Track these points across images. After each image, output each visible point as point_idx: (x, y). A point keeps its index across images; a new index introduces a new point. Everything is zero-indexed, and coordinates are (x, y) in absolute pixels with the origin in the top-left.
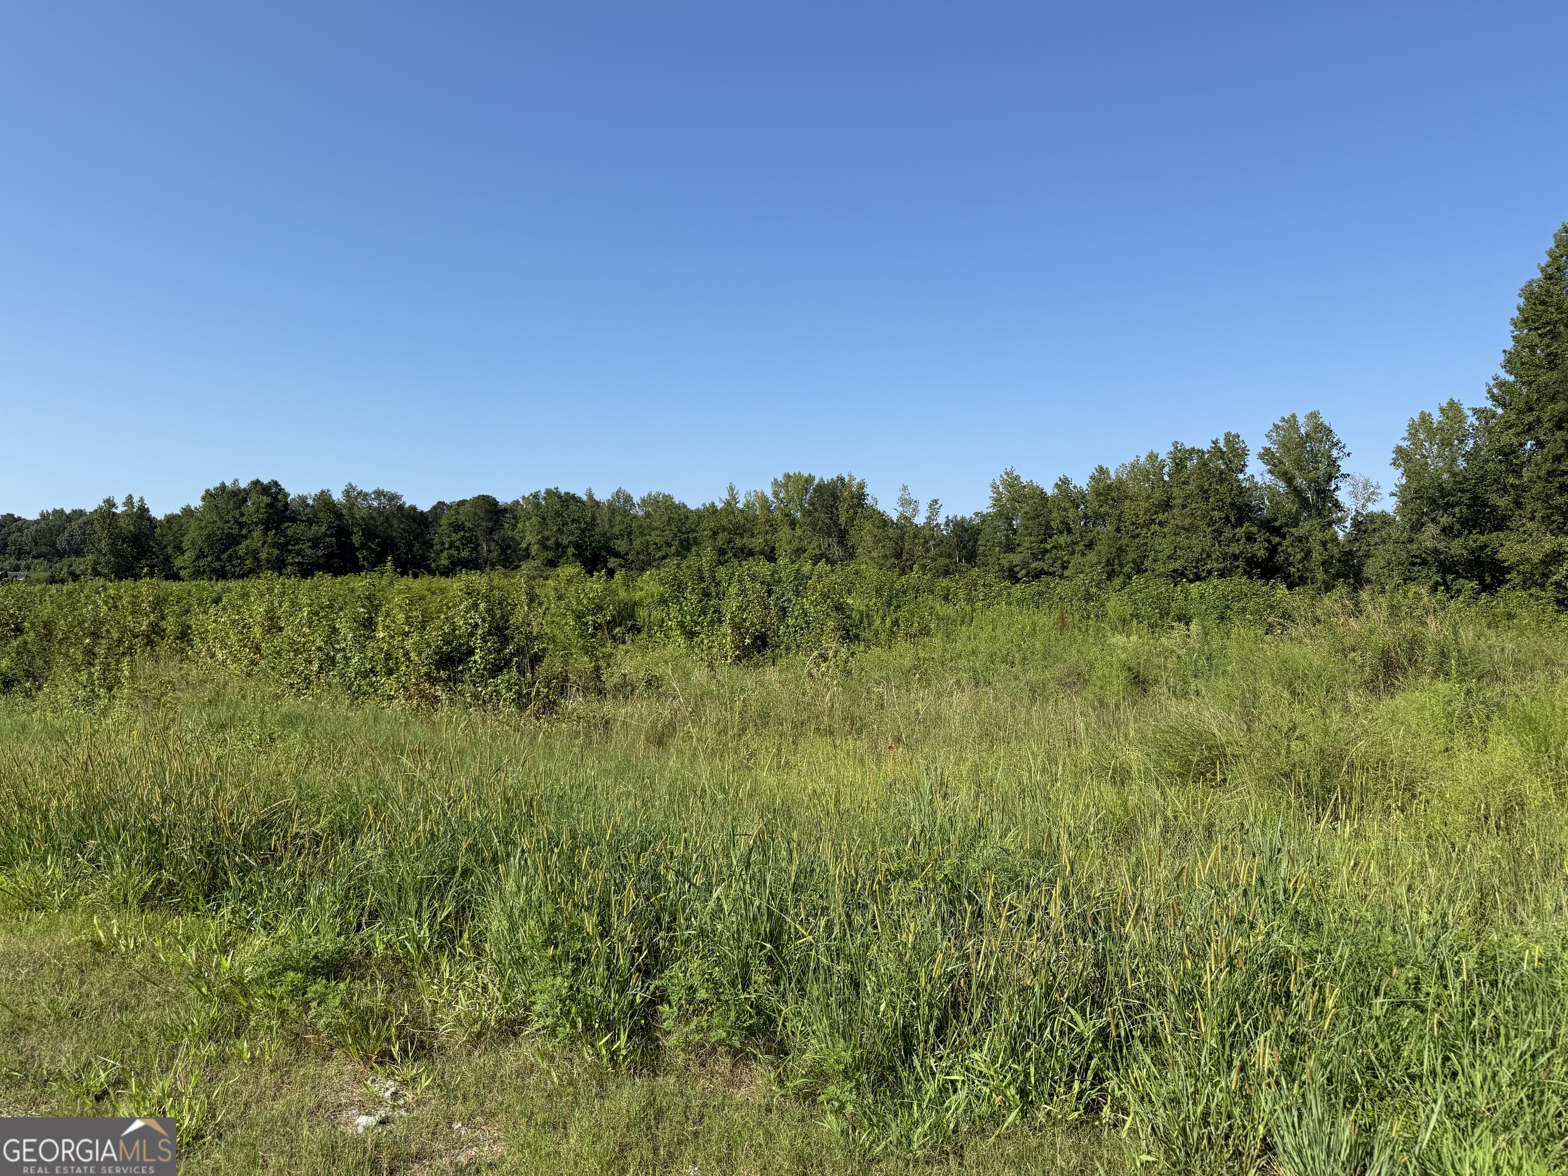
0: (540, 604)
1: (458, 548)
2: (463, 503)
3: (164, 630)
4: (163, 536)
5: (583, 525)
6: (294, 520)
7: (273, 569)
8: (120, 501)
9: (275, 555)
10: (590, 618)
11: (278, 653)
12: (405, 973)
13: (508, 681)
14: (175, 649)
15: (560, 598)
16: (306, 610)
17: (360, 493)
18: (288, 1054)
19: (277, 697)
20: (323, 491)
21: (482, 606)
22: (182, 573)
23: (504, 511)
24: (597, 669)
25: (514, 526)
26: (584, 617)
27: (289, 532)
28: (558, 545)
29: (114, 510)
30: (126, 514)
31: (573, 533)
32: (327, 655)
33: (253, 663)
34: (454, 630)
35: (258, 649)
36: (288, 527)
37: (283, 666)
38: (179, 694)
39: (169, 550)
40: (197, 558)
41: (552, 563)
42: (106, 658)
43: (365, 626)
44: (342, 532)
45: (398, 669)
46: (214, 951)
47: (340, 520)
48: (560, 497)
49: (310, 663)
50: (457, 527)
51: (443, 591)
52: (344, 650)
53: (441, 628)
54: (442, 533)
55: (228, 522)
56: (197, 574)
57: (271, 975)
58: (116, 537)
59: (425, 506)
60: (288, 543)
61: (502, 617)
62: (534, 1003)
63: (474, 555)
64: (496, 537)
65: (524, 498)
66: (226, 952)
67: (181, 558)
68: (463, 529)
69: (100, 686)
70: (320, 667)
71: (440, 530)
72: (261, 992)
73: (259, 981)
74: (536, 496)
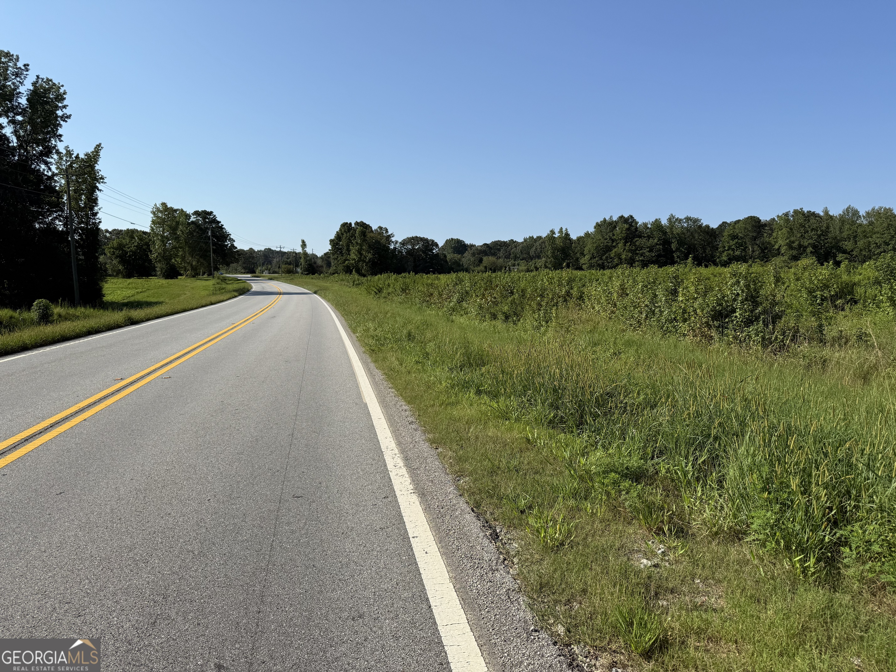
0: (783, 283)
1: (733, 250)
2: (738, 221)
3: (572, 295)
4: (576, 248)
5: (819, 233)
6: (640, 237)
7: (628, 263)
8: (557, 231)
9: (629, 256)
10: (819, 293)
11: (625, 307)
12: (676, 488)
13: (757, 330)
14: (576, 304)
15: (798, 280)
16: (641, 284)
17: (677, 219)
18: (609, 516)
19: (623, 331)
20: (656, 220)
21: (742, 283)
22: (584, 267)
23: (765, 225)
24: (821, 326)
25: (771, 235)
26: (814, 292)
27: (637, 243)
28: (800, 246)
29: (554, 236)
30: (559, 237)
31: (812, 238)
32: (651, 309)
33: (613, 312)
34: (724, 297)
35: (615, 305)
36: (637, 240)
37: (627, 314)
38: (577, 326)
39: (578, 255)
40: (591, 259)
41: (796, 258)
42: (546, 307)
43: (672, 294)
44: (666, 243)
45: (690, 319)
46: (578, 454)
47: (665, 236)
48: (803, 214)
49: (641, 313)
50: (734, 237)
51: (720, 274)
52: (660, 307)
53: (716, 296)
54: (725, 241)
55: (606, 239)
56: (591, 267)
57: (604, 472)
58: (554, 249)
59: (714, 225)
60: (636, 249)
61: (755, 290)
62: (752, 523)
63: (743, 254)
64: (758, 242)
65: (778, 216)
66: (583, 456)
67: (583, 259)
68: (737, 238)
69: (543, 321)
70: (647, 316)
71: (723, 239)
72: (598, 480)
73: (598, 474)
74: (786, 214)
